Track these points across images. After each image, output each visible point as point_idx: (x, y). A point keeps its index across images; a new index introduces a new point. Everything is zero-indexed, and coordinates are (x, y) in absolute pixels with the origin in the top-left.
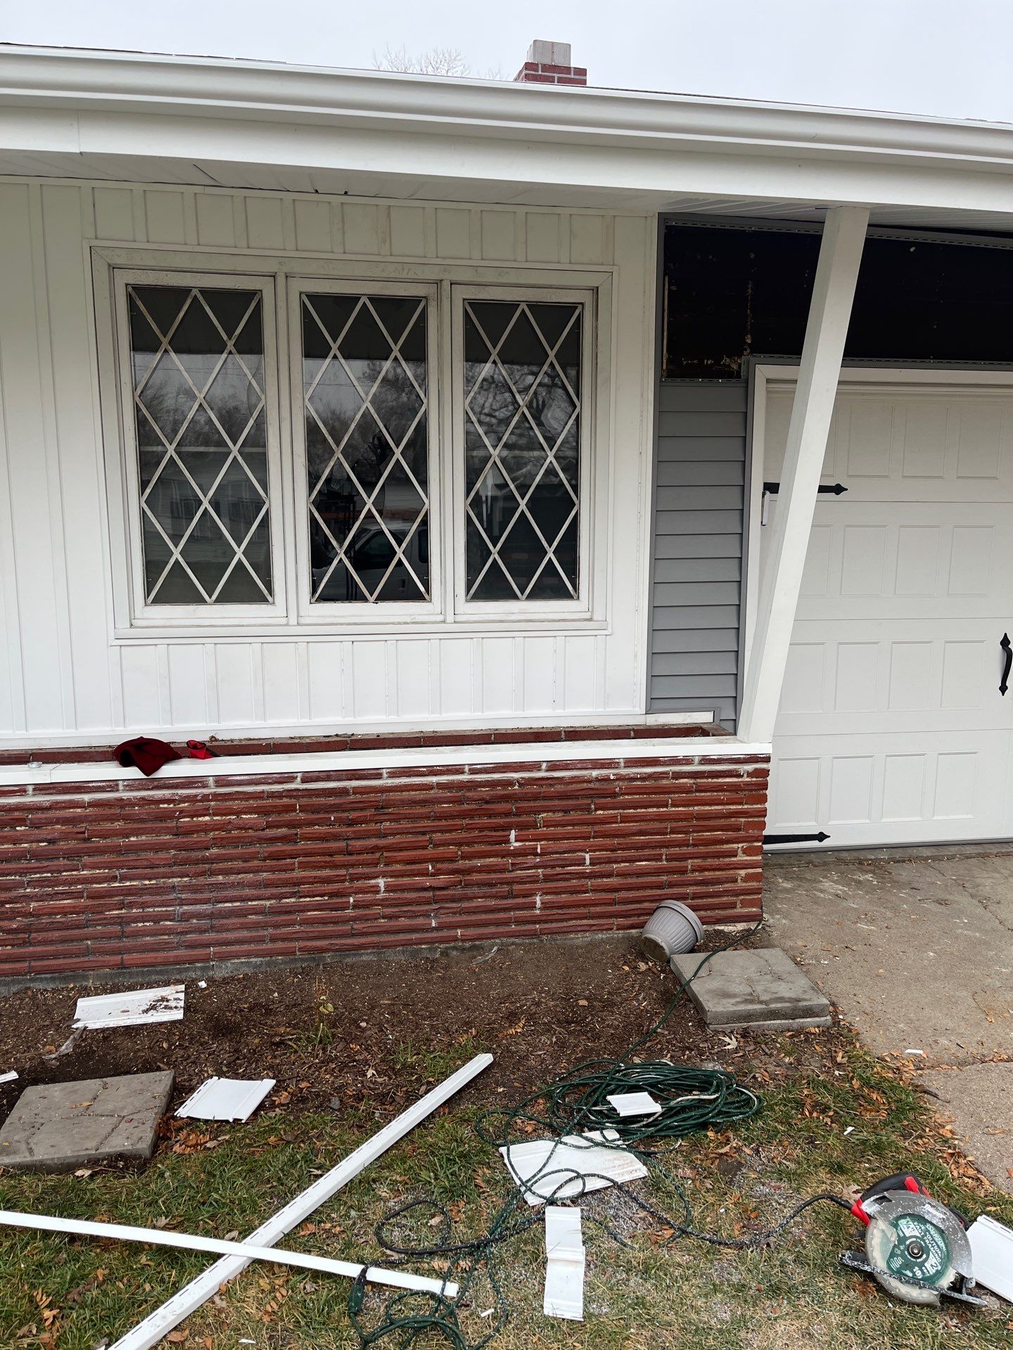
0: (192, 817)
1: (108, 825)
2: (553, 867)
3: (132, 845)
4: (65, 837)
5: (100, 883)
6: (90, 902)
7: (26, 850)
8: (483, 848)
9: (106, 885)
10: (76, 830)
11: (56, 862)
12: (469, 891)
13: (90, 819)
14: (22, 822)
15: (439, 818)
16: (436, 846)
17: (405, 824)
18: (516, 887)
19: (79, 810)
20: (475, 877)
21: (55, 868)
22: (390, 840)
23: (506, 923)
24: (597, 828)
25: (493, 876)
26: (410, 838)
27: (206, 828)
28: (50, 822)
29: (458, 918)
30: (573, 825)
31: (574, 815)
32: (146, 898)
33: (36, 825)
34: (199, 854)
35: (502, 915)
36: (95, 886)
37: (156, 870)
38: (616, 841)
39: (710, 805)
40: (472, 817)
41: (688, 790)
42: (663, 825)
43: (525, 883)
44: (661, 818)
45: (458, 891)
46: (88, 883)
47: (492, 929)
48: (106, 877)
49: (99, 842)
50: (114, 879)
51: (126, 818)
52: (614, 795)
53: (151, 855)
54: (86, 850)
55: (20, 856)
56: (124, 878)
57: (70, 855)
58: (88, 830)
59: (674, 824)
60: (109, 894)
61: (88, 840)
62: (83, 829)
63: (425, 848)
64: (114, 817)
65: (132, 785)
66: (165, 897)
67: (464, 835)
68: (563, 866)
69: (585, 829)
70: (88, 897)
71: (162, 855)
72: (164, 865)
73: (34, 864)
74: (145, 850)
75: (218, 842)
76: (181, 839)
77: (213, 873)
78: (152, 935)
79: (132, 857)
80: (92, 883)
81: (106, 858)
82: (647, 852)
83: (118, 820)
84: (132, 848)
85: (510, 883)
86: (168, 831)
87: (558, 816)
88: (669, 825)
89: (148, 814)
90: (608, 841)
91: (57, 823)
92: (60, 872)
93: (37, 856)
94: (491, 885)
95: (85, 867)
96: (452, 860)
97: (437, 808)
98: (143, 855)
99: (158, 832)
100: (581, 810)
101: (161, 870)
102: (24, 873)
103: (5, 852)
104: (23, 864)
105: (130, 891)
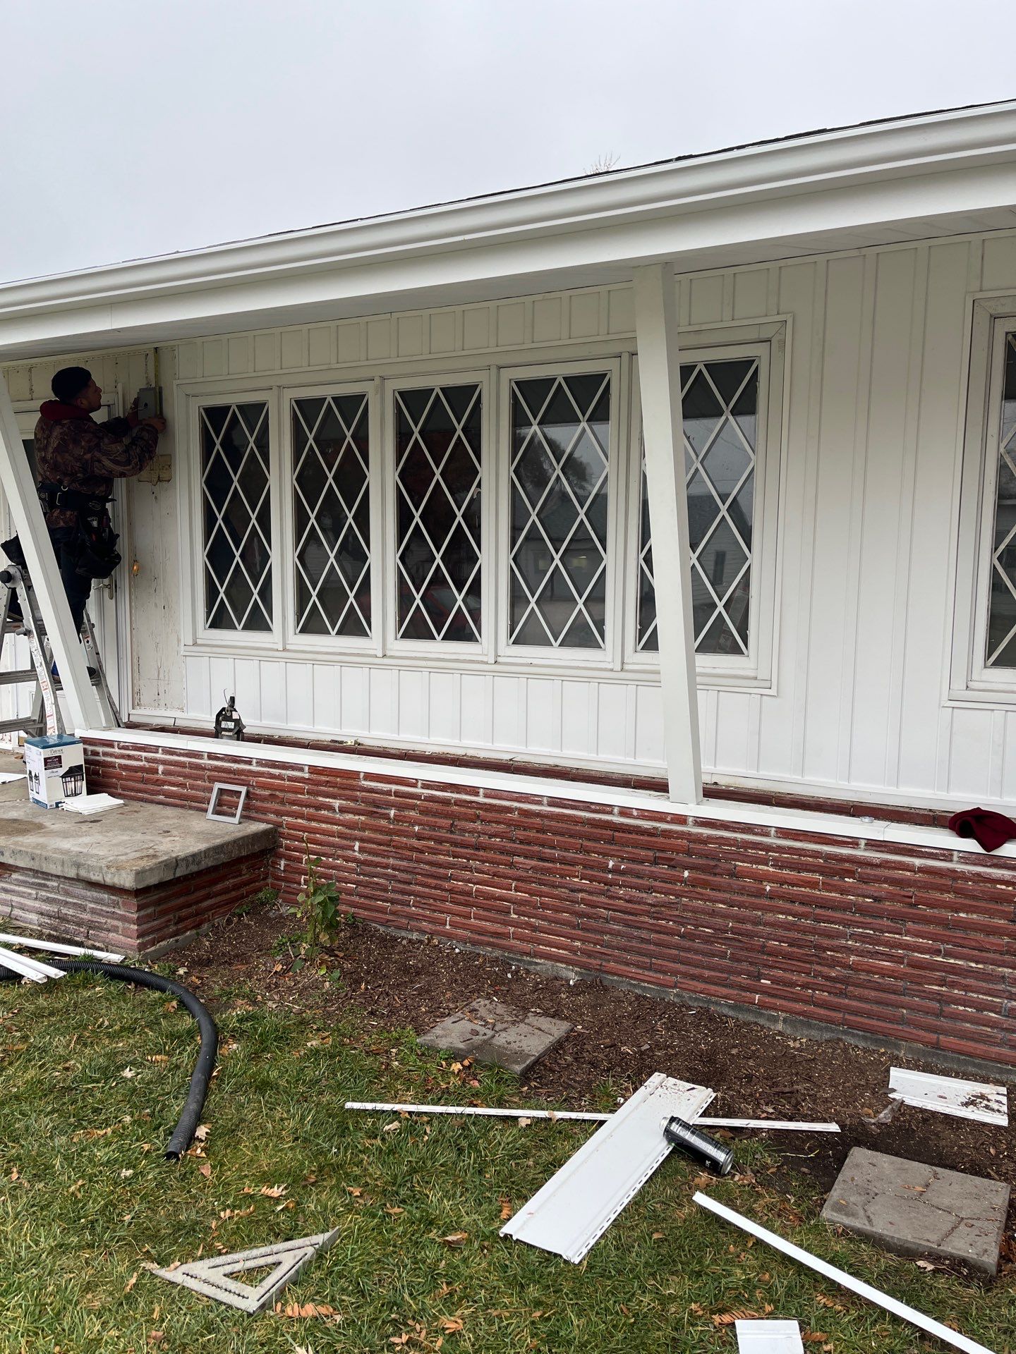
1: (938, 895)
3: (961, 921)
4: (892, 897)
5: (922, 953)
6: (910, 970)
7: (852, 902)
9: (928, 957)
10: (903, 893)
11: (879, 921)
13: (919, 885)
14: (851, 874)
19: (909, 873)
21: (877, 927)
28: (878, 880)
32: (971, 981)
33: (864, 880)
36: (916, 954)
37: (984, 954)
46: (910, 950)
48: (930, 948)
49: (926, 910)
50: (938, 952)
51: (957, 892)
53: (980, 936)
54: (911, 916)
55: (846, 907)
56: (948, 954)
57: (894, 917)
58: (916, 895)
60: (931, 967)
61: (914, 905)
62: (910, 894)
64: (944, 888)
65: (968, 858)
66: (991, 986)
70: (909, 965)
71: (992, 939)
72: (995, 952)
74: (975, 930)
78: (972, 1023)
79: (959, 934)
80: (914, 951)
81: (931, 928)
83: (949, 892)
84: (961, 924)
86: (1004, 915)
89: (982, 891)
91: (885, 882)
92: (883, 932)
93: (862, 910)
95: (908, 933)
98: (973, 935)
99: (992, 914)
101: (991, 955)
102: (847, 924)
103: (833, 900)
104: (848, 916)
105: (953, 970)
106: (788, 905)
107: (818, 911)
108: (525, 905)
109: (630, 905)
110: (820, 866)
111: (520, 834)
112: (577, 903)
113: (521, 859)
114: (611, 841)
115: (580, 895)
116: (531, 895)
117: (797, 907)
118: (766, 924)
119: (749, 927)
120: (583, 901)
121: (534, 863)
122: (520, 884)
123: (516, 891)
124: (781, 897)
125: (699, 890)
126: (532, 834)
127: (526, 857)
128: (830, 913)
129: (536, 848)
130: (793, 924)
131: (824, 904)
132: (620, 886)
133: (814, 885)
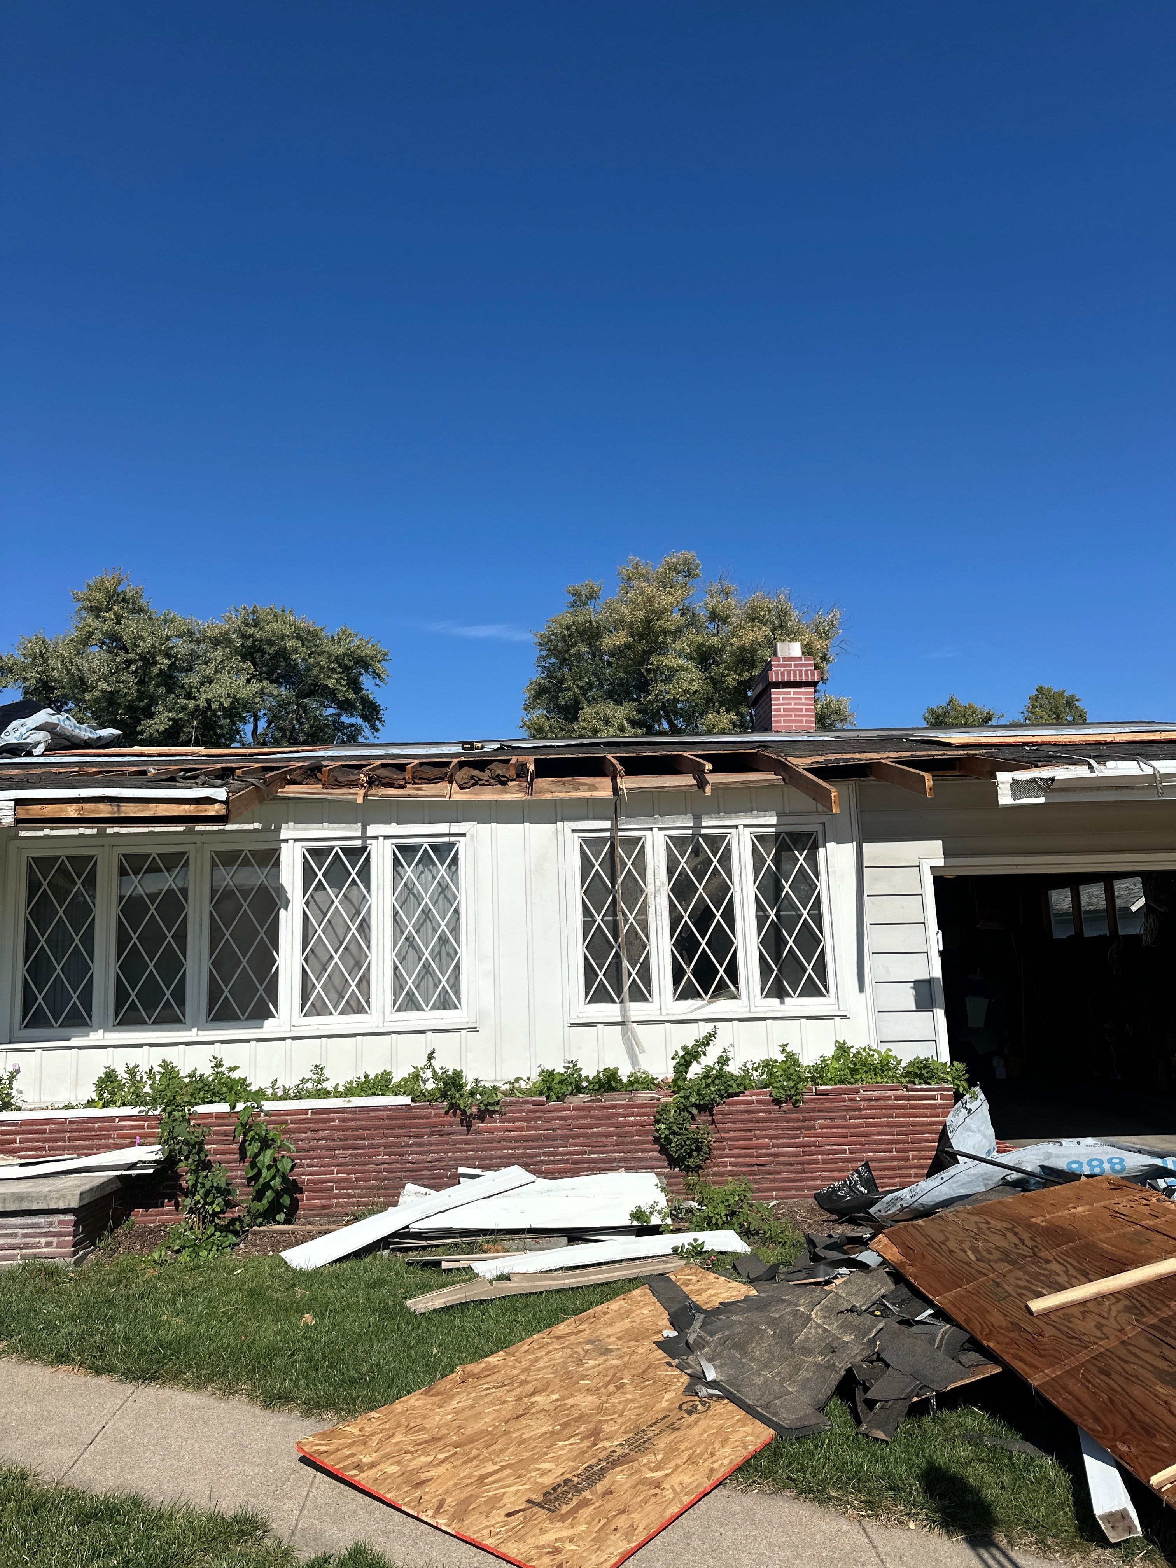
0: (625, 1117)
1: (583, 1121)
2: (827, 1154)
3: (594, 1133)
4: (562, 1127)
5: (577, 1155)
6: (573, 1166)
7: (541, 1135)
8: (784, 1141)
9: (581, 1157)
10: (566, 1124)
11: (556, 1142)
12: (778, 1168)
13: (574, 1118)
14: (540, 1118)
15: (758, 1121)
16: (757, 1139)
17: (739, 1125)
18: (806, 1166)
20: (781, 1159)
21: (555, 1146)
22: (732, 1134)
23: (801, 1189)
24: (852, 1130)
25: (792, 1159)
26: (742, 1133)
27: (632, 1124)
28: (554, 1119)
29: (772, 1185)
30: (837, 1128)
31: (838, 1122)
32: (601, 1165)
33: (547, 1120)
34: (629, 1139)
35: (799, 1184)
36: (575, 1157)
37: (606, 1149)
38: (864, 1139)
39: (920, 1117)
40: (777, 1122)
41: (904, 1107)
42: (892, 1129)
43: (811, 1164)
44: (888, 1125)
45: (772, 1168)
46: (572, 1155)
47: (793, 1193)
48: (581, 1152)
49: (578, 1131)
50: (585, 1153)
51: (592, 1118)
52: (860, 1110)
53: (603, 1139)
54: (571, 1136)
55: (538, 1138)
56: (590, 1153)
57: (564, 1138)
58: (573, 1124)
59: (898, 1129)
60: (582, 1162)
61: (571, 1130)
63: (751, 1139)
64: (586, 1117)
66: (611, 1165)
67: (773, 1132)
68: (833, 1154)
69: (844, 1130)
70: (572, 1164)
71: (609, 1139)
72: (611, 1145)
73: (545, 1143)
74: (601, 1137)
75: (639, 1133)
76: (619, 1130)
77: (636, 1151)
79: (594, 1140)
80: (574, 1155)
81: (581, 1140)
82: (883, 1146)
83: (588, 1119)
84: (594, 1135)
85: (802, 1163)
86: (613, 1125)
87: (828, 1122)
88: (896, 1129)
89: (603, 1116)
90: (859, 1139)
91: (557, 1120)
92: (558, 1147)
93: (547, 1138)
94: (792, 1165)
95: (571, 1145)
96: (768, 1148)
97: (756, 1115)
99: (608, 1126)
100: (841, 1118)
101: (609, 1148)
102: (540, 1148)
103: (531, 1135)
104: (540, 1143)
105: (593, 1161)
106: (509, 1144)
107: (525, 1144)
108: (344, 1182)
109: (415, 1165)
110: (524, 1117)
111: (341, 1134)
112: (381, 1172)
113: (341, 1152)
114: (404, 1126)
115: (383, 1166)
116: (348, 1174)
117: (513, 1144)
118: (497, 1158)
119: (488, 1162)
120: (386, 1170)
121: (350, 1152)
122: (340, 1168)
123: (337, 1173)
124: (504, 1140)
125: (458, 1146)
126: (349, 1132)
127: (344, 1149)
128: (531, 1143)
129: (352, 1142)
130: (512, 1154)
131: (527, 1139)
132: (409, 1155)
133: (521, 1129)
